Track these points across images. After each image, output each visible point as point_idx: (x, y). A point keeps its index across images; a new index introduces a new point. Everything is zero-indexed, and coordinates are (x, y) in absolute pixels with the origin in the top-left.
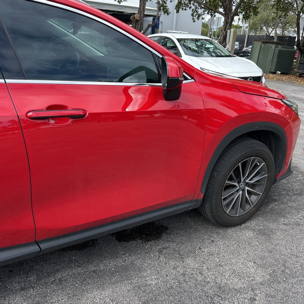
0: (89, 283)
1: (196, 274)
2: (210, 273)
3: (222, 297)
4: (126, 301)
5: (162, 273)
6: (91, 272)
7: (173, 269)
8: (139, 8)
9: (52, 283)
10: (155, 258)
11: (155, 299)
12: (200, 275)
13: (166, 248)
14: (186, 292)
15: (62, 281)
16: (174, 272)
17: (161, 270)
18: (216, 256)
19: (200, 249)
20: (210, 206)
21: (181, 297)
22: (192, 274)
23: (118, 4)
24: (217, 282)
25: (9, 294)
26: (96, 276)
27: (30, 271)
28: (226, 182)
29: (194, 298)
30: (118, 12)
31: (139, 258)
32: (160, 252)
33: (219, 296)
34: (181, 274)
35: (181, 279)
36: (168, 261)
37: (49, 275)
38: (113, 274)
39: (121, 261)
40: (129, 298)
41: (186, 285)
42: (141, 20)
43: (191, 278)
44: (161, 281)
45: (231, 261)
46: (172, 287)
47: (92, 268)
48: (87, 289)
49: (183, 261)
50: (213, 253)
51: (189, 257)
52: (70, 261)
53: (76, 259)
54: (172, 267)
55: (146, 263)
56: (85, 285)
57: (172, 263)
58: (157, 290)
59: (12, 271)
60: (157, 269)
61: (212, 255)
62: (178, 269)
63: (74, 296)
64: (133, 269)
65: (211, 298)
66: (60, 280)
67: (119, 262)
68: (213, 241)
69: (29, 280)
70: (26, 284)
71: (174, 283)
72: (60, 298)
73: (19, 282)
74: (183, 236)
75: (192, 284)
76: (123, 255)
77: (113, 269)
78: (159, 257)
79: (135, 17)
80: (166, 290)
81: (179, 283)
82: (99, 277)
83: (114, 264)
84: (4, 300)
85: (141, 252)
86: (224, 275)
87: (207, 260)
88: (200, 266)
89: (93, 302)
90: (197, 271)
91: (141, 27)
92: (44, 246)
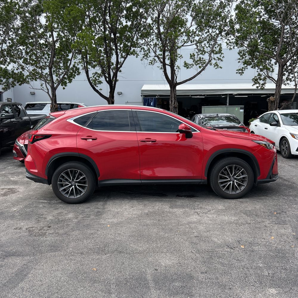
8: (276, 89)
10: (185, 201)
13: (192, 200)
26: (161, 201)
27: (141, 197)
28: (220, 174)
32: (188, 200)
42: (277, 101)
47: (161, 199)
53: (157, 197)
55: (180, 201)
56: (156, 201)
58: (178, 205)
69: (140, 199)
73: (137, 199)
76: (174, 199)
79: (270, 99)
89: (156, 204)
91: (276, 106)
92: (143, 181)
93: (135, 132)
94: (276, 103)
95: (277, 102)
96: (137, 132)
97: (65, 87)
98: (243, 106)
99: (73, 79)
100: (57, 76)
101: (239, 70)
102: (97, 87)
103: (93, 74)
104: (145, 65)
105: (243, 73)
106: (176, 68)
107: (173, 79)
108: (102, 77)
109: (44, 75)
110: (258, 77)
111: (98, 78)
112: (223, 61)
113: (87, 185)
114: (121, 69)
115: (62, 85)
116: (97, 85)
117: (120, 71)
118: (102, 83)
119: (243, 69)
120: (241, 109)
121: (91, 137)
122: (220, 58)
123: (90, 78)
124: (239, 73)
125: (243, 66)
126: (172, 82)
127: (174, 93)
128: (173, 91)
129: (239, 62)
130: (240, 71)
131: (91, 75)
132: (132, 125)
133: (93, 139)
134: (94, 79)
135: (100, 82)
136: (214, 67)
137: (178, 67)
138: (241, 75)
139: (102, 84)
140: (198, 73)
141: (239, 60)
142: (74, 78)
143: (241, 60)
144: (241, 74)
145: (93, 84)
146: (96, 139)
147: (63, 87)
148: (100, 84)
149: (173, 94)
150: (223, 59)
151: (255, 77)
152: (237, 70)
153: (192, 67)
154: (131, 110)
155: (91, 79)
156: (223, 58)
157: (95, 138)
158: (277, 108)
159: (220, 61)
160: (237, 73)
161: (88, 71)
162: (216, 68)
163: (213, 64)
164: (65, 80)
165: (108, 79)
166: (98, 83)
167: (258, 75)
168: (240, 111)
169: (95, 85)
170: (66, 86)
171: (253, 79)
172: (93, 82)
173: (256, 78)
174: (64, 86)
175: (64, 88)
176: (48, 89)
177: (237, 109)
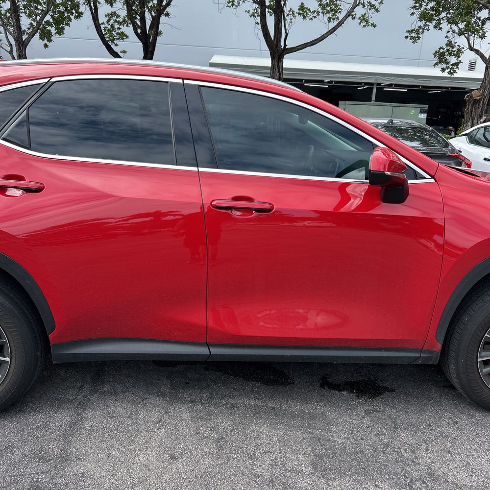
0: (262, 417)
1: (406, 450)
2: (427, 455)
3: (427, 485)
4: (296, 446)
5: (357, 435)
6: (269, 408)
7: (376, 435)
8: (484, 80)
9: (223, 406)
10: (356, 417)
11: (333, 457)
12: (409, 453)
13: (379, 412)
14: (379, 463)
15: (234, 406)
16: (375, 438)
17: (358, 432)
18: (449, 439)
19: (430, 425)
20: (456, 367)
21: (369, 466)
22: (399, 448)
23: (449, 76)
24: (432, 467)
25: (177, 402)
26: (273, 414)
27: (205, 388)
28: (486, 335)
29: (385, 472)
30: (452, 88)
31: (335, 411)
32: (368, 413)
33: (424, 482)
34: (383, 444)
35: (380, 448)
36: (373, 425)
37: (223, 397)
38: (294, 417)
39: (310, 408)
40: (301, 445)
41: (383, 456)
42: (484, 100)
43: (394, 451)
44: (351, 442)
45: (470, 452)
46: (362, 453)
47: (272, 404)
48: (257, 422)
49: (394, 432)
50: (447, 435)
51: (405, 430)
52: (251, 391)
53: (259, 391)
54: (375, 433)
55: (341, 418)
56: (257, 418)
57: (378, 428)
58: (341, 449)
59: (188, 383)
60: (353, 428)
61: (443, 438)
62: (382, 438)
63: (240, 424)
64: (321, 419)
65: (411, 481)
66: (232, 406)
67: (308, 408)
68: (456, 423)
69: (201, 396)
70: (197, 398)
71: (368, 449)
72: (225, 421)
73: (191, 395)
74: (412, 404)
75: (392, 458)
76: (317, 402)
77: (296, 413)
78: (364, 418)
79: (472, 95)
80: (352, 453)
81: (375, 451)
82: (276, 415)
83: (300, 408)
84: (171, 405)
85: (341, 406)
86: (448, 464)
87: (432, 440)
88: (417, 444)
89: (258, 435)
90: (408, 447)
91: (482, 111)
92: (215, 351)
93: (195, 169)
94: (483, 104)
95: (483, 102)
96: (201, 169)
97: (48, 43)
98: (426, 107)
99: (67, 27)
100: (29, 16)
101: (412, 31)
102: (116, 45)
103: (106, 16)
104: (221, 6)
105: (419, 38)
106: (288, 15)
107: (277, 39)
108: (127, 26)
109: (3, 12)
110: (445, 49)
111: (118, 26)
112: (379, 11)
113: (8, 359)
114: (168, 9)
115: (42, 38)
116: (116, 42)
117: (167, 15)
118: (127, 37)
119: (421, 31)
120: (422, 112)
121: (21, 178)
122: (374, 5)
123: (102, 24)
124: (412, 38)
125: (419, 24)
126: (277, 46)
127: (279, 69)
128: (276, 67)
129: (413, 14)
130: (414, 35)
131: (102, 19)
132: (181, 139)
133: (27, 190)
134: (109, 27)
135: (123, 36)
136: (360, 24)
137: (291, 13)
138: (414, 42)
139: (128, 40)
140: (329, 31)
141: (412, 11)
142: (68, 25)
143: (418, 9)
144: (415, 39)
145: (107, 39)
146: (38, 190)
147: (44, 42)
148: (123, 39)
149: (277, 71)
150: (381, 8)
151: (440, 48)
152: (408, 32)
153: (315, 17)
154: (180, 81)
155: (102, 27)
156: (380, 3)
157: (35, 186)
158: (482, 114)
159: (373, 11)
160: (407, 37)
161: (96, 8)
162: (364, 26)
163: (358, 16)
164: (48, 29)
165: (139, 31)
166: (117, 37)
167: (447, 45)
168: (419, 117)
169: (113, 41)
170: (50, 40)
171: (436, 52)
172: (106, 34)
173: (442, 51)
174: (46, 41)
175: (46, 46)
176: (11, 45)
177: (413, 112)
